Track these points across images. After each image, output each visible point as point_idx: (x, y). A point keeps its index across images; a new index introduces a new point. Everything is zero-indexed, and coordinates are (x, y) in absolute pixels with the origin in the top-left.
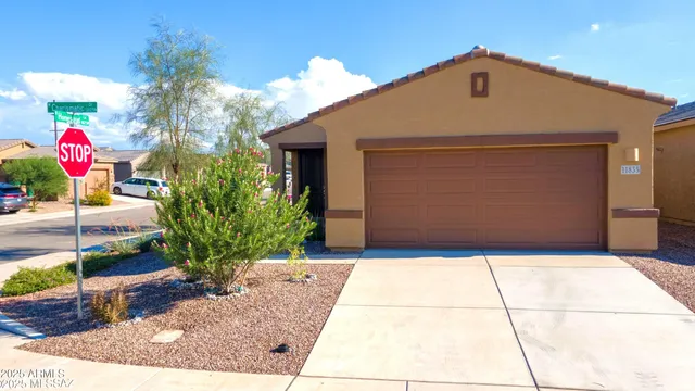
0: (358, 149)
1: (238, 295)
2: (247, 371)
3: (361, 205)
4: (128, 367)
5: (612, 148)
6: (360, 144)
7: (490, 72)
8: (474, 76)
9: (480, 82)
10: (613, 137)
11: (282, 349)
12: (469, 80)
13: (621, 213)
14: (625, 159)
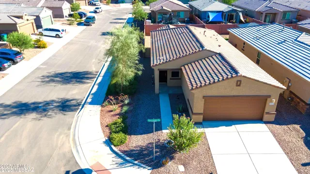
3: (202, 112)
5: (269, 99)
6: (204, 97)
7: (242, 80)
8: (238, 81)
10: (269, 96)
12: (236, 82)
13: (268, 113)
14: (271, 101)
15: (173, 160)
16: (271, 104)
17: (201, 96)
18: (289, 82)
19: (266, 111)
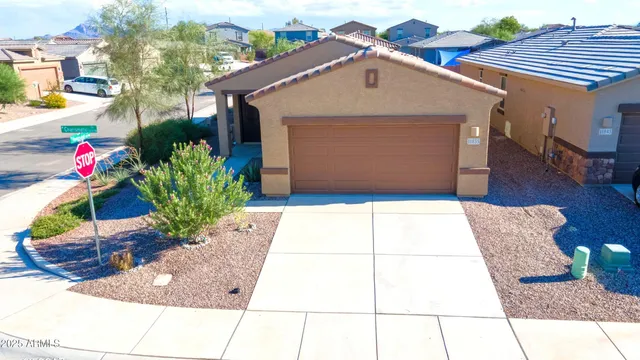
0: (284, 124)
1: (203, 245)
2: (216, 307)
3: (286, 164)
4: (145, 306)
5: (463, 126)
6: (285, 120)
7: (379, 69)
8: (368, 72)
9: (372, 76)
10: (463, 118)
11: (235, 291)
12: (363, 74)
13: (466, 171)
14: (470, 134)
15: (154, 264)
16: (471, 142)
17: (277, 118)
18: (552, 115)
19: (461, 164)
